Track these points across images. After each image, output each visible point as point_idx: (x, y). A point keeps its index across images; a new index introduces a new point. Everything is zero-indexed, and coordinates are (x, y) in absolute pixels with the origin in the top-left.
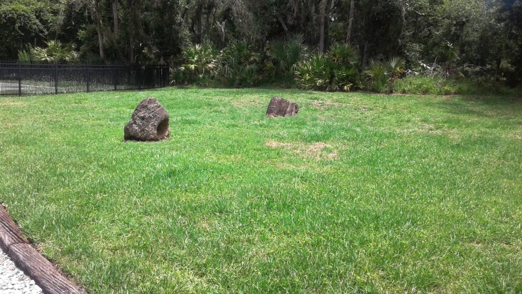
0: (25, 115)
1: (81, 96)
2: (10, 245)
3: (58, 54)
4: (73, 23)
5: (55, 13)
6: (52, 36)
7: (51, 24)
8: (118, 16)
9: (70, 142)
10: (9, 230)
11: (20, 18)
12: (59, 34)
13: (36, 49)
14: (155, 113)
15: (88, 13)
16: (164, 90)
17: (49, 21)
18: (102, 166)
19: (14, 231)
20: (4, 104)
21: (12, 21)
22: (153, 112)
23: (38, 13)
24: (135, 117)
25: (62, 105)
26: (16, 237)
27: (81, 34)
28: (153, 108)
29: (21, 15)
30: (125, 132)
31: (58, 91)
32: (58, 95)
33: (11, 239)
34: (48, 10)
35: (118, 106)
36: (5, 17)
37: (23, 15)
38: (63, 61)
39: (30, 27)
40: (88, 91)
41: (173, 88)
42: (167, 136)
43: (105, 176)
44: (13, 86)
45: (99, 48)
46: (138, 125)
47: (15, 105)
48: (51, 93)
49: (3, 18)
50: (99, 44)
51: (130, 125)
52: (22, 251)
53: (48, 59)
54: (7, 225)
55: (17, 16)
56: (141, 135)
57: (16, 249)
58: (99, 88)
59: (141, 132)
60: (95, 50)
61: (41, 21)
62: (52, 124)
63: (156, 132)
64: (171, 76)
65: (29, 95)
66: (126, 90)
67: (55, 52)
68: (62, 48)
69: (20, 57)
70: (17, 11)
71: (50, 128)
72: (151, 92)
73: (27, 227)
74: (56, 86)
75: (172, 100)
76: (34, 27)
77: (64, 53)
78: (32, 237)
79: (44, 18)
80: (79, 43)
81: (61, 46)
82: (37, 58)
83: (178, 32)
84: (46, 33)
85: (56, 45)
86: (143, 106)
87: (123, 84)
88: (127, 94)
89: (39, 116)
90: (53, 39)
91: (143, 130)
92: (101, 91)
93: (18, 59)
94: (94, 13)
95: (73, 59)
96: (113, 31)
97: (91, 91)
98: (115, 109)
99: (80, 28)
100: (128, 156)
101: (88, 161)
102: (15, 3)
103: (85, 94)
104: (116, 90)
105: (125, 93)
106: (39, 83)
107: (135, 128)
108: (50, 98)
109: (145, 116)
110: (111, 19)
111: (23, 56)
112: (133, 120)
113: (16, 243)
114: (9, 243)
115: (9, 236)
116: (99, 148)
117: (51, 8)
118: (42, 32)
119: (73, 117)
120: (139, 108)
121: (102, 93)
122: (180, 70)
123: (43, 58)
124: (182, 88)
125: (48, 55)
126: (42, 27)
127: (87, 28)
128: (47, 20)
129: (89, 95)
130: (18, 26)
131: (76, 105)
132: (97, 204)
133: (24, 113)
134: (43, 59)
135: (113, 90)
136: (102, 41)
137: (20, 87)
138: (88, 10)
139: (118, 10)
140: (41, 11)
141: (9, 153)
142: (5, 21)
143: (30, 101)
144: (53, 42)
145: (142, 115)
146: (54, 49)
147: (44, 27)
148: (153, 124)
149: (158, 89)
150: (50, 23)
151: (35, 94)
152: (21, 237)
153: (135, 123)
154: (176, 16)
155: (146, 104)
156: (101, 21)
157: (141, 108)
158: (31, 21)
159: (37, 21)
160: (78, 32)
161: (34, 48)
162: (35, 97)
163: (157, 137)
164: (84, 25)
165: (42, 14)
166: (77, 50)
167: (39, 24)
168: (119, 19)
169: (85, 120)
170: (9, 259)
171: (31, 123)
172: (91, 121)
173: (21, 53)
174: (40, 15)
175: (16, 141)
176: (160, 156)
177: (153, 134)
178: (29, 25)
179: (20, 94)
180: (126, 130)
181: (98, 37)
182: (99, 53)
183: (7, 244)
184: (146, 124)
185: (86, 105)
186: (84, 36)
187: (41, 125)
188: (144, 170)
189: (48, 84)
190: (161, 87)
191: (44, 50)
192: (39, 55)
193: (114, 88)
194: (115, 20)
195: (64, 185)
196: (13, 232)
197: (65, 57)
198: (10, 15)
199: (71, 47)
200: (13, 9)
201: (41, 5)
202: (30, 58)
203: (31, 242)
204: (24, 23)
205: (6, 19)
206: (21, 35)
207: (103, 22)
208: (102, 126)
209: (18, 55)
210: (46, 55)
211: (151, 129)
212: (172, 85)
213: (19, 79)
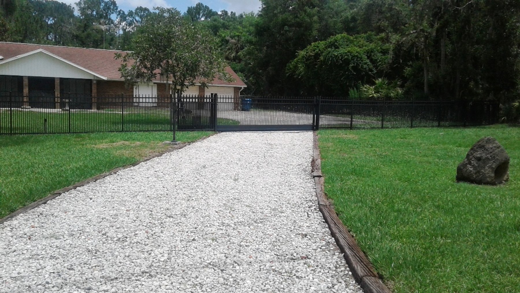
0: (357, 147)
1: (405, 131)
2: (363, 276)
3: (384, 91)
4: (401, 61)
5: (385, 52)
6: (380, 74)
7: (380, 63)
8: (446, 52)
9: (402, 177)
10: (360, 261)
11: (354, 59)
12: (386, 72)
13: (365, 86)
14: (494, 154)
15: (416, 50)
16: (494, 128)
17: (378, 61)
18: (438, 207)
19: (365, 263)
20: (339, 136)
21: (347, 62)
22: (491, 153)
23: (369, 54)
24: (471, 157)
25: (389, 139)
26: (367, 269)
27: (408, 70)
28: (491, 148)
29: (354, 56)
30: (458, 173)
31: (384, 126)
32: (384, 129)
33: (363, 271)
34: (378, 51)
35: (444, 143)
36: (342, 58)
37: (357, 56)
38: (388, 98)
39: (362, 67)
40: (412, 127)
41: (504, 125)
42: (505, 181)
43: (442, 219)
44: (345, 120)
45: (423, 84)
46: (473, 166)
47: (348, 137)
48: (378, 128)
49: (340, 60)
50: (424, 80)
51: (464, 165)
52: (374, 285)
53: (375, 95)
54: (358, 255)
55: (352, 57)
56: (476, 177)
57: (369, 282)
58: (422, 124)
59: (476, 173)
60: (419, 86)
61: (372, 61)
62: (382, 158)
63: (493, 175)
64: (501, 112)
65: (359, 128)
66: (450, 126)
67: (381, 89)
68: (388, 85)
69: (350, 95)
70: (352, 52)
71: (381, 161)
72: (479, 129)
73: (376, 261)
74: (383, 121)
75: (505, 139)
76: (365, 66)
77: (390, 90)
78: (382, 273)
79: (374, 58)
80: (405, 80)
81: (387, 83)
82: (365, 94)
83: (514, 65)
84: (375, 71)
85: (383, 82)
86: (480, 146)
87: (447, 121)
88: (452, 131)
89: (369, 150)
90: (380, 77)
91: (479, 172)
92: (425, 127)
93: (349, 96)
94: (422, 50)
95: (397, 95)
96: (439, 67)
97: (415, 127)
98: (442, 146)
99: (407, 65)
100: (463, 199)
101: (422, 200)
102: (350, 46)
103: (409, 129)
104: (439, 126)
105: (450, 130)
106: (368, 118)
107: (470, 169)
108: (377, 132)
109: (482, 157)
110: (438, 55)
111: (353, 93)
112: (468, 160)
113: (367, 275)
114: (362, 274)
115: (361, 267)
116: (431, 187)
117: (381, 48)
118: (371, 71)
119: (400, 153)
120: (475, 148)
121: (426, 129)
122: (513, 106)
123: (371, 94)
124: (515, 126)
125: (375, 92)
126: (371, 66)
127: (413, 66)
128: (376, 60)
129: (413, 131)
130: (352, 66)
131: (402, 140)
132: (441, 250)
133: (357, 146)
134: (371, 96)
135: (436, 126)
136: (428, 77)
137: (352, 121)
138: (417, 47)
139: (446, 45)
140: (372, 52)
141: (349, 182)
142: (341, 62)
143: (360, 134)
144: (380, 80)
145: (479, 156)
146: (381, 86)
147: (373, 66)
148: (491, 166)
149: (486, 126)
150: (380, 61)
151: (364, 128)
152: (372, 270)
153: (470, 163)
154: (512, 47)
155: (483, 144)
156: (428, 58)
157: (477, 148)
158: (362, 61)
159: (368, 61)
160: (405, 69)
161: (363, 86)
162: (363, 130)
163: (494, 181)
164: (411, 63)
165: (372, 54)
166: (402, 86)
167: (369, 63)
168: (446, 55)
169: (412, 156)
170: (361, 291)
171: (363, 155)
172: (418, 157)
173: (352, 90)
174: (371, 55)
175: (354, 172)
176: (501, 203)
177: (490, 177)
178: (361, 65)
179: (351, 127)
180: (459, 170)
181: (423, 73)
182: (423, 89)
183: (360, 275)
184: (483, 165)
185: (411, 141)
186: (409, 73)
187: (373, 158)
188: (484, 218)
189: (375, 118)
190: (489, 124)
191: (372, 88)
192: (367, 92)
193: (437, 124)
194: (442, 56)
195: (404, 223)
196: (363, 263)
197: (390, 94)
198: (346, 57)
199: (396, 84)
200: (349, 52)
201: (372, 45)
202: (360, 94)
203: (381, 277)
204: (357, 63)
205: (342, 61)
206: (353, 74)
207: (429, 58)
208: (430, 163)
209: (349, 92)
210: (373, 92)
211: (488, 172)
212: (503, 122)
213: (351, 114)
